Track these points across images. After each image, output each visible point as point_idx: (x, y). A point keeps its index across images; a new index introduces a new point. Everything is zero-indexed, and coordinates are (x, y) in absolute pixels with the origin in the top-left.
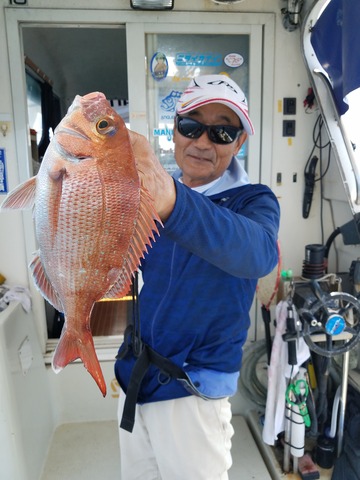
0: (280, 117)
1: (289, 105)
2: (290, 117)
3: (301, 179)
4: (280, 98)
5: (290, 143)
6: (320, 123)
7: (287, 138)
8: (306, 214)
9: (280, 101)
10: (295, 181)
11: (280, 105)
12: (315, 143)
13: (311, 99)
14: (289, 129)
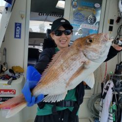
2: (111, 25)
7: (110, 32)
11: (109, 21)
12: (118, 33)
14: (111, 29)
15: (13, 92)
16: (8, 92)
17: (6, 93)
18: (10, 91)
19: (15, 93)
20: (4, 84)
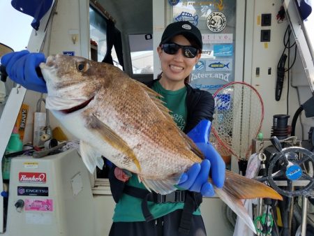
0: (259, 28)
1: (266, 19)
2: (266, 28)
3: (274, 72)
4: (259, 14)
5: (266, 46)
6: (289, 32)
7: (263, 43)
8: (278, 98)
9: (259, 17)
10: (269, 73)
11: (258, 19)
12: (286, 46)
13: (282, 14)
14: (266, 36)
15: (42, 177)
16: (34, 178)
17: (30, 179)
18: (37, 175)
19: (45, 180)
20: (26, 163)
